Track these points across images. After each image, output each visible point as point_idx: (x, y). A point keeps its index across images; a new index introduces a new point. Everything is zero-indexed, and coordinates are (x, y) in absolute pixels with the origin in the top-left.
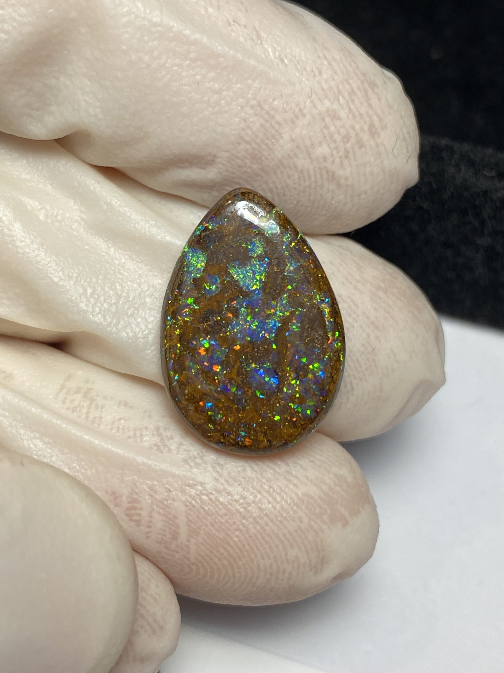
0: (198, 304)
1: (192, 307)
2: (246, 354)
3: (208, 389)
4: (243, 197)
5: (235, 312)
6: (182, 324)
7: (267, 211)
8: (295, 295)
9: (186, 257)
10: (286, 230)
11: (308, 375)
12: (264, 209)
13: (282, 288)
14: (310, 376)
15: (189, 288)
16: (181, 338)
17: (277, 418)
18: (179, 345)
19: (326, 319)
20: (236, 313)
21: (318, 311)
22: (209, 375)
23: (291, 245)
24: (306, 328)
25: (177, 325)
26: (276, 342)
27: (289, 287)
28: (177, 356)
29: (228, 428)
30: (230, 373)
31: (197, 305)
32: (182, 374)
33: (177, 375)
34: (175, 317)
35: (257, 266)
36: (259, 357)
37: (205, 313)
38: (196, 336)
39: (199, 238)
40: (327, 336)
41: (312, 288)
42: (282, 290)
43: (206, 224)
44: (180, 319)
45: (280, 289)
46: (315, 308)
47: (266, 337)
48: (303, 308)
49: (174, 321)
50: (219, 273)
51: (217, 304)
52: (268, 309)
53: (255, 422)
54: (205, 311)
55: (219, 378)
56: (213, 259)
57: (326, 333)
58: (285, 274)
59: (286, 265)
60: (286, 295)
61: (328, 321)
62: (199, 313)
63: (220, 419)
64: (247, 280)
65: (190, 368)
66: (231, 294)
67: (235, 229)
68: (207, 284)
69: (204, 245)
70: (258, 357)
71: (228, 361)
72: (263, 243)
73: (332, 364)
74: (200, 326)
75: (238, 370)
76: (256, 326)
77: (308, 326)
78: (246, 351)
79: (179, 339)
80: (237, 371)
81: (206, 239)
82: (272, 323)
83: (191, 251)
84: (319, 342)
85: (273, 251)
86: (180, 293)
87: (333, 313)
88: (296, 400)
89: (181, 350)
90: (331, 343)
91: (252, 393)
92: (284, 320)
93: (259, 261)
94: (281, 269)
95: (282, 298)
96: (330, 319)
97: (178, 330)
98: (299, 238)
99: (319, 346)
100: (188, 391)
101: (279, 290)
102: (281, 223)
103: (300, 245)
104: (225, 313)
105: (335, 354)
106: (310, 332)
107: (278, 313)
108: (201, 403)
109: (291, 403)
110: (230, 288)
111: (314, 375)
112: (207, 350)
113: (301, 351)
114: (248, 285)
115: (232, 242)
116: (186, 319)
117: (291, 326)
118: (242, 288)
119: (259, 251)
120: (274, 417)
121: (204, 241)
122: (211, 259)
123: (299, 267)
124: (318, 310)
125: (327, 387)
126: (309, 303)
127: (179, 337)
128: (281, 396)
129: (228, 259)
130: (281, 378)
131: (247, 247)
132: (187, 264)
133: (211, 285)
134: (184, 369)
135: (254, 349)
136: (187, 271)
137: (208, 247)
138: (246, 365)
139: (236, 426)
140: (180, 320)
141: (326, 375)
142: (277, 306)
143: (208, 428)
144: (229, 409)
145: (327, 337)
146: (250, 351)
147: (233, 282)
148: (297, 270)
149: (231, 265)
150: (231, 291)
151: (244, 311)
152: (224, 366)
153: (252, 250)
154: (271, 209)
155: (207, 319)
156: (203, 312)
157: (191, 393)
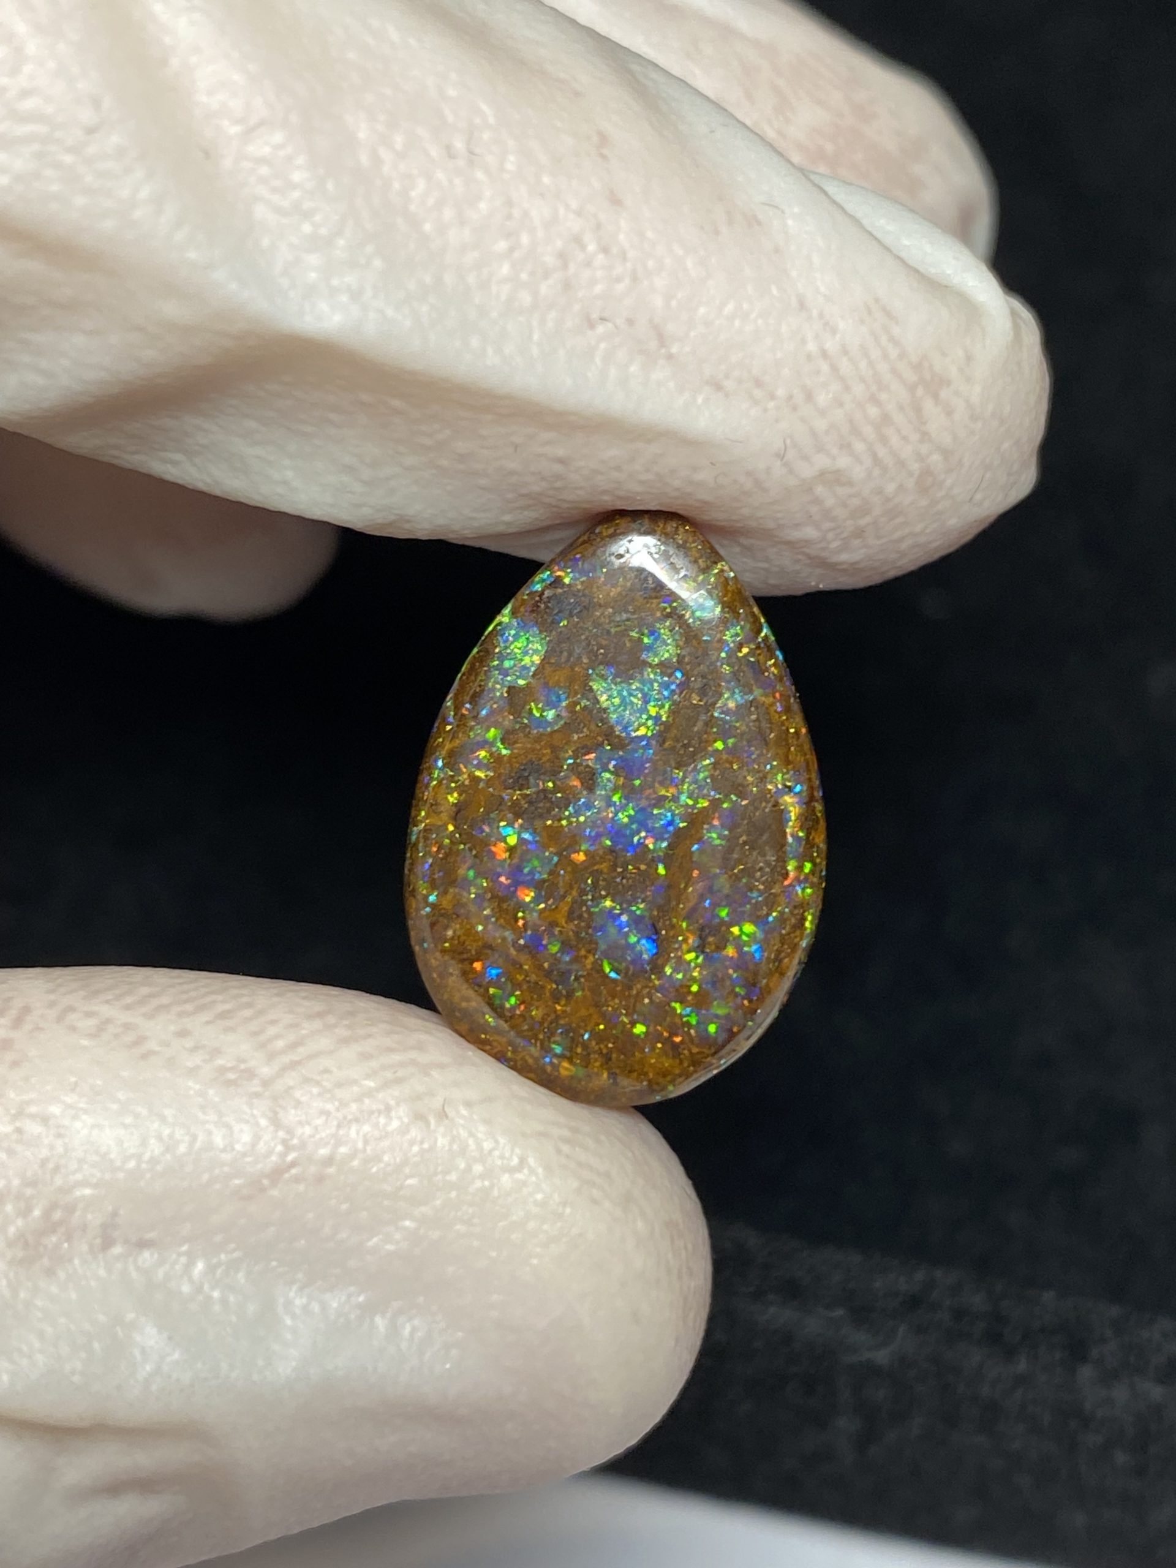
0: (509, 744)
1: (494, 749)
2: (596, 874)
3: (497, 935)
4: (652, 526)
5: (587, 778)
6: (467, 782)
7: (699, 567)
8: (728, 765)
9: (502, 635)
10: (735, 617)
11: (725, 948)
12: (696, 562)
13: (702, 745)
14: (730, 951)
15: (495, 706)
16: (458, 813)
17: (640, 1029)
18: (451, 828)
19: (788, 830)
20: (590, 780)
21: (774, 809)
22: (505, 906)
23: (741, 651)
24: (741, 841)
25: (456, 782)
26: (667, 860)
27: (719, 745)
28: (443, 851)
29: (528, 1030)
30: (554, 910)
31: (506, 745)
32: (445, 892)
33: (436, 893)
34: (454, 764)
35: (656, 685)
36: (623, 886)
37: (522, 768)
38: (492, 815)
39: (537, 598)
40: (784, 867)
41: (769, 755)
42: (702, 750)
43: (559, 570)
44: (464, 770)
45: (697, 746)
46: (767, 802)
47: (647, 846)
48: (741, 795)
49: (452, 773)
50: (568, 684)
51: (552, 752)
52: (662, 783)
53: (589, 1028)
54: (522, 764)
55: (528, 917)
56: (561, 652)
57: (782, 861)
58: (716, 714)
59: (721, 695)
60: (708, 762)
61: (792, 836)
62: (508, 765)
63: (513, 1008)
64: (628, 712)
65: (466, 884)
66: (587, 736)
67: (620, 594)
68: (537, 705)
69: (545, 616)
70: (620, 887)
71: (553, 882)
72: (677, 637)
73: (784, 932)
74: (504, 795)
75: (572, 906)
76: (629, 816)
77: (744, 838)
78: (595, 868)
79: (454, 814)
80: (570, 908)
81: (553, 605)
82: (666, 816)
83: (516, 624)
84: (764, 879)
85: (697, 658)
86: (476, 714)
87: (806, 819)
88: (690, 998)
89: (454, 840)
90: (790, 885)
91: (593, 963)
92: (694, 816)
93: (663, 674)
94: (707, 702)
95: (698, 767)
96: (797, 831)
97: (455, 795)
98: (760, 640)
99: (761, 887)
100: (454, 932)
101: (694, 747)
102: (725, 599)
103: (759, 654)
104: (566, 777)
105: (796, 912)
106: (747, 853)
107: (683, 798)
108: (477, 966)
109: (676, 1002)
110: (587, 723)
111: (739, 947)
112: (511, 850)
113: (719, 891)
114: (628, 723)
115: (609, 623)
116: (478, 773)
117: (709, 831)
118: (612, 728)
119: (668, 651)
120: (633, 1024)
121: (547, 607)
122: (555, 652)
123: (749, 704)
124: (774, 806)
125: (765, 981)
126: (757, 786)
127: (454, 809)
128: (657, 982)
129: (594, 658)
130: (665, 942)
131: (640, 640)
132: (500, 652)
133: (547, 708)
134: (453, 882)
135: (615, 866)
136: (497, 668)
137: (555, 623)
138: (592, 900)
139: (546, 1030)
140: (464, 773)
141: (766, 954)
142: (683, 781)
143: (482, 1021)
144: (536, 989)
145: (783, 871)
146: (605, 870)
147: (595, 711)
148: (742, 710)
149: (597, 672)
150: (588, 729)
151: (609, 780)
152: (543, 893)
153: (649, 648)
154: (709, 562)
155: (524, 782)
156: (517, 765)
157: (459, 937)
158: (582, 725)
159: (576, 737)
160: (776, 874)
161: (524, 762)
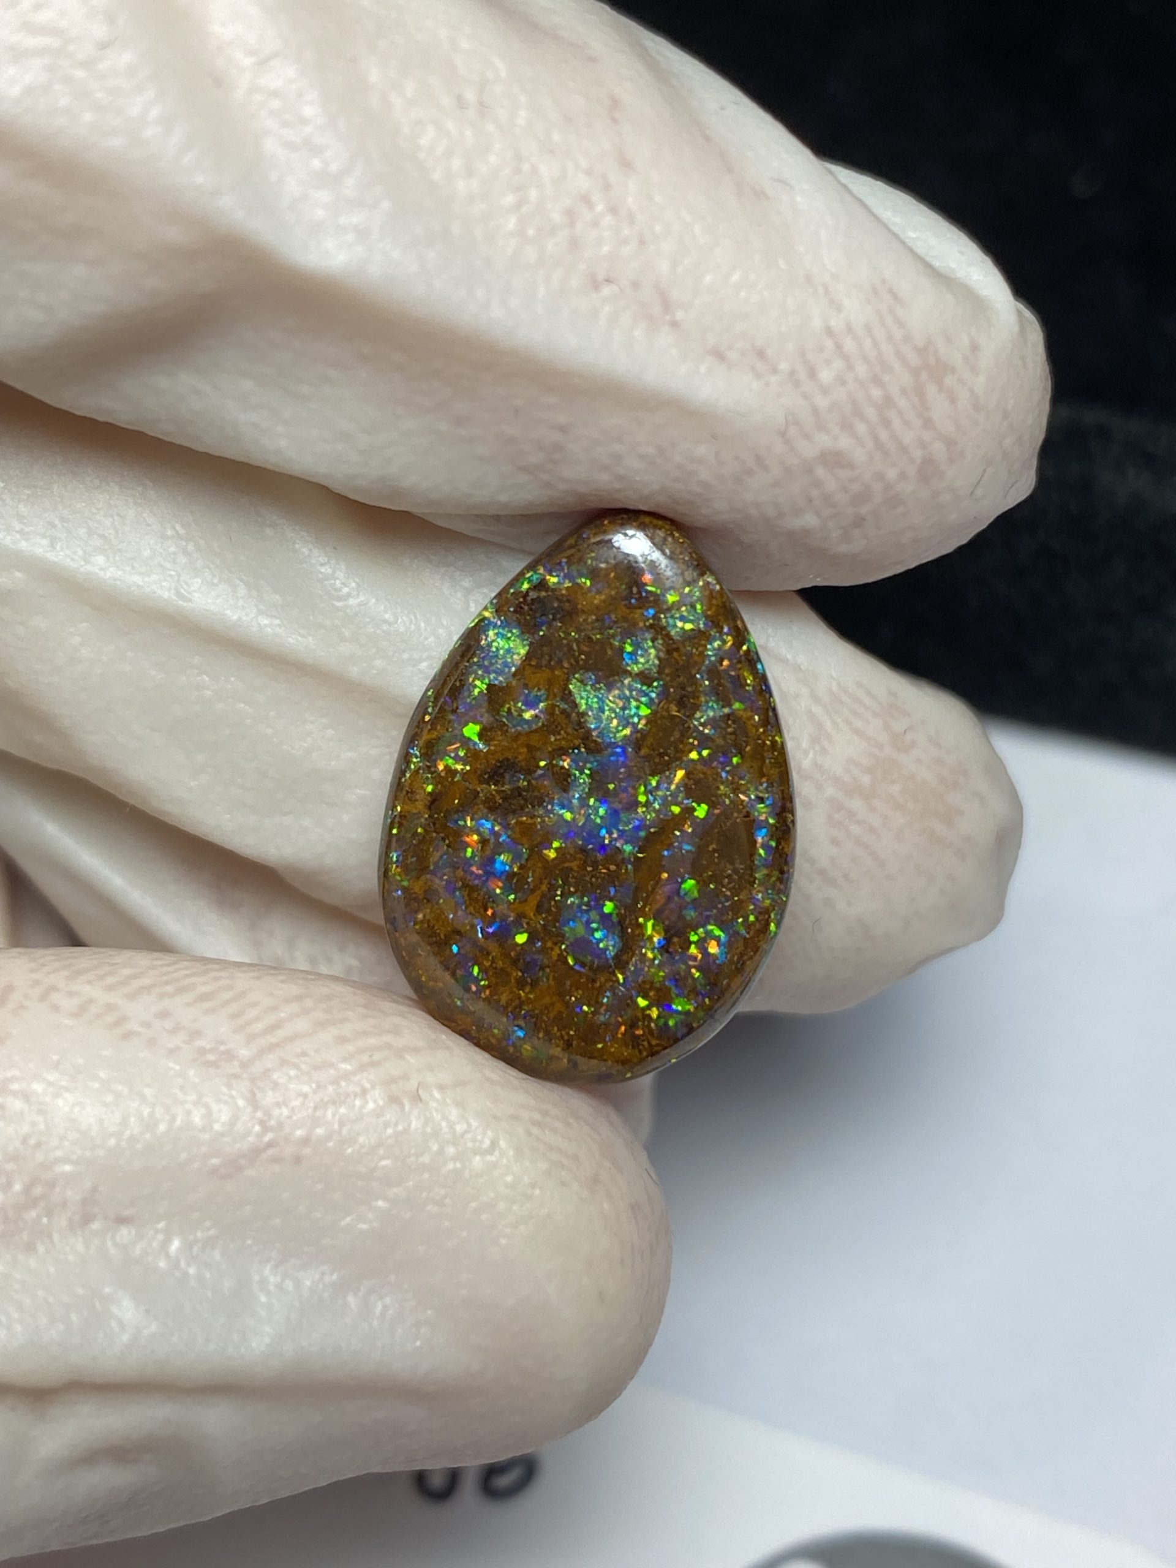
0: (486, 740)
2: (565, 874)
3: (467, 922)
5: (562, 779)
6: (443, 774)
7: (684, 580)
9: (484, 632)
12: (682, 574)
13: (677, 754)
16: (434, 800)
19: (760, 840)
20: (564, 780)
21: (746, 818)
22: (475, 895)
24: (710, 849)
25: (432, 773)
27: (694, 755)
30: (523, 902)
31: (484, 742)
32: (418, 878)
33: (408, 878)
36: (592, 884)
37: (498, 764)
39: (521, 600)
40: (752, 875)
42: (678, 758)
45: (672, 756)
46: (740, 812)
49: (428, 764)
50: (547, 686)
51: (528, 751)
54: (498, 761)
55: (497, 907)
56: (542, 656)
59: (699, 707)
60: (682, 771)
61: (762, 845)
62: (485, 761)
66: (564, 738)
68: (516, 704)
69: (528, 618)
70: (589, 885)
71: (523, 876)
72: (659, 648)
73: (747, 937)
74: (479, 789)
75: (541, 900)
77: (714, 846)
78: (566, 865)
79: (429, 804)
81: (537, 607)
83: (498, 620)
84: (731, 885)
85: (677, 670)
86: (453, 707)
87: (777, 829)
88: (652, 993)
89: (428, 828)
91: (558, 955)
92: (665, 823)
93: (642, 683)
94: (685, 713)
96: (768, 842)
97: (431, 785)
99: (728, 893)
100: (424, 916)
101: (669, 756)
102: (709, 613)
103: (740, 669)
105: (761, 918)
110: (564, 726)
116: (455, 766)
118: (589, 732)
119: (648, 661)
121: (532, 610)
122: (536, 654)
127: (429, 799)
129: (574, 663)
130: (630, 940)
131: (622, 648)
132: (482, 648)
134: (425, 869)
135: (585, 865)
137: (537, 625)
138: (561, 896)
146: (575, 868)
147: (573, 715)
148: (720, 723)
149: (577, 676)
150: (565, 732)
153: (631, 657)
155: (499, 779)
156: (494, 762)
157: (429, 921)
158: (559, 728)
159: (553, 739)
160: (743, 882)
161: (501, 759)
